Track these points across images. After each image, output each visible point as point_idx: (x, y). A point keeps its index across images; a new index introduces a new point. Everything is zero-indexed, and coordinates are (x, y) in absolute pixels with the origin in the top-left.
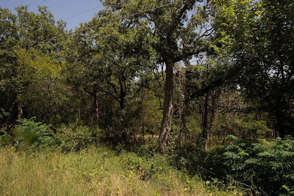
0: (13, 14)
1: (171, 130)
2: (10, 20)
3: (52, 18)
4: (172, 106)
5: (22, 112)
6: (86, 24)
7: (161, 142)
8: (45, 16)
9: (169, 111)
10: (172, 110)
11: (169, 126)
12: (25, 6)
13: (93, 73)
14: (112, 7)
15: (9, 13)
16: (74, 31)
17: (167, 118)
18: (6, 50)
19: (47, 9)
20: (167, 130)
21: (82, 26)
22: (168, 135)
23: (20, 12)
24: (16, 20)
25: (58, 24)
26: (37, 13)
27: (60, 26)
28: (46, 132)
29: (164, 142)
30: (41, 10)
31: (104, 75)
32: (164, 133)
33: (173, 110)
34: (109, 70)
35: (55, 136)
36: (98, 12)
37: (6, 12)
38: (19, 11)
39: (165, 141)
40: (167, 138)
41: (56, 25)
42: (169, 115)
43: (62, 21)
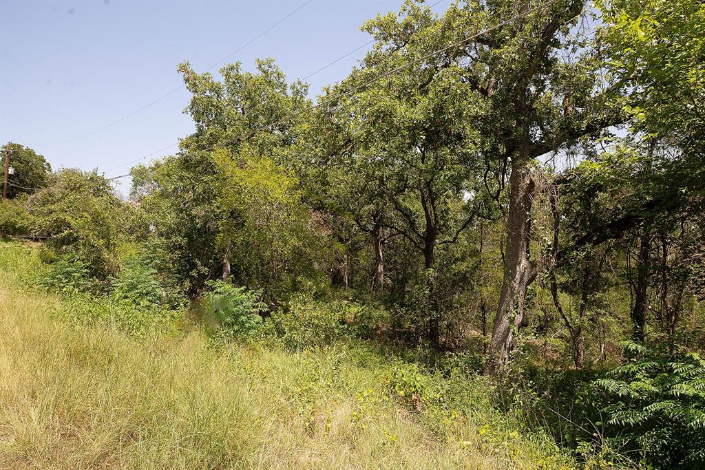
0: (216, 81)
1: (522, 320)
2: (213, 94)
3: (282, 79)
4: (524, 263)
5: (229, 267)
6: (336, 87)
7: (495, 348)
8: (270, 77)
9: (517, 276)
10: (524, 273)
11: (517, 312)
12: (235, 64)
13: (365, 186)
14: (395, 40)
15: (210, 82)
16: (315, 104)
17: (512, 292)
18: (204, 151)
19: (272, 65)
20: (512, 321)
21: (328, 93)
22: (513, 333)
23: (228, 76)
24: (222, 93)
25: (291, 91)
26: (256, 73)
27: (298, 93)
28: (254, 307)
29: (503, 348)
30: (263, 66)
31: (388, 189)
32: (502, 328)
33: (526, 274)
34: (401, 178)
35: (276, 316)
36: (365, 56)
37: (206, 79)
38: (226, 75)
39: (505, 346)
40: (510, 338)
41: (289, 92)
42: (516, 285)
43: (299, 83)
